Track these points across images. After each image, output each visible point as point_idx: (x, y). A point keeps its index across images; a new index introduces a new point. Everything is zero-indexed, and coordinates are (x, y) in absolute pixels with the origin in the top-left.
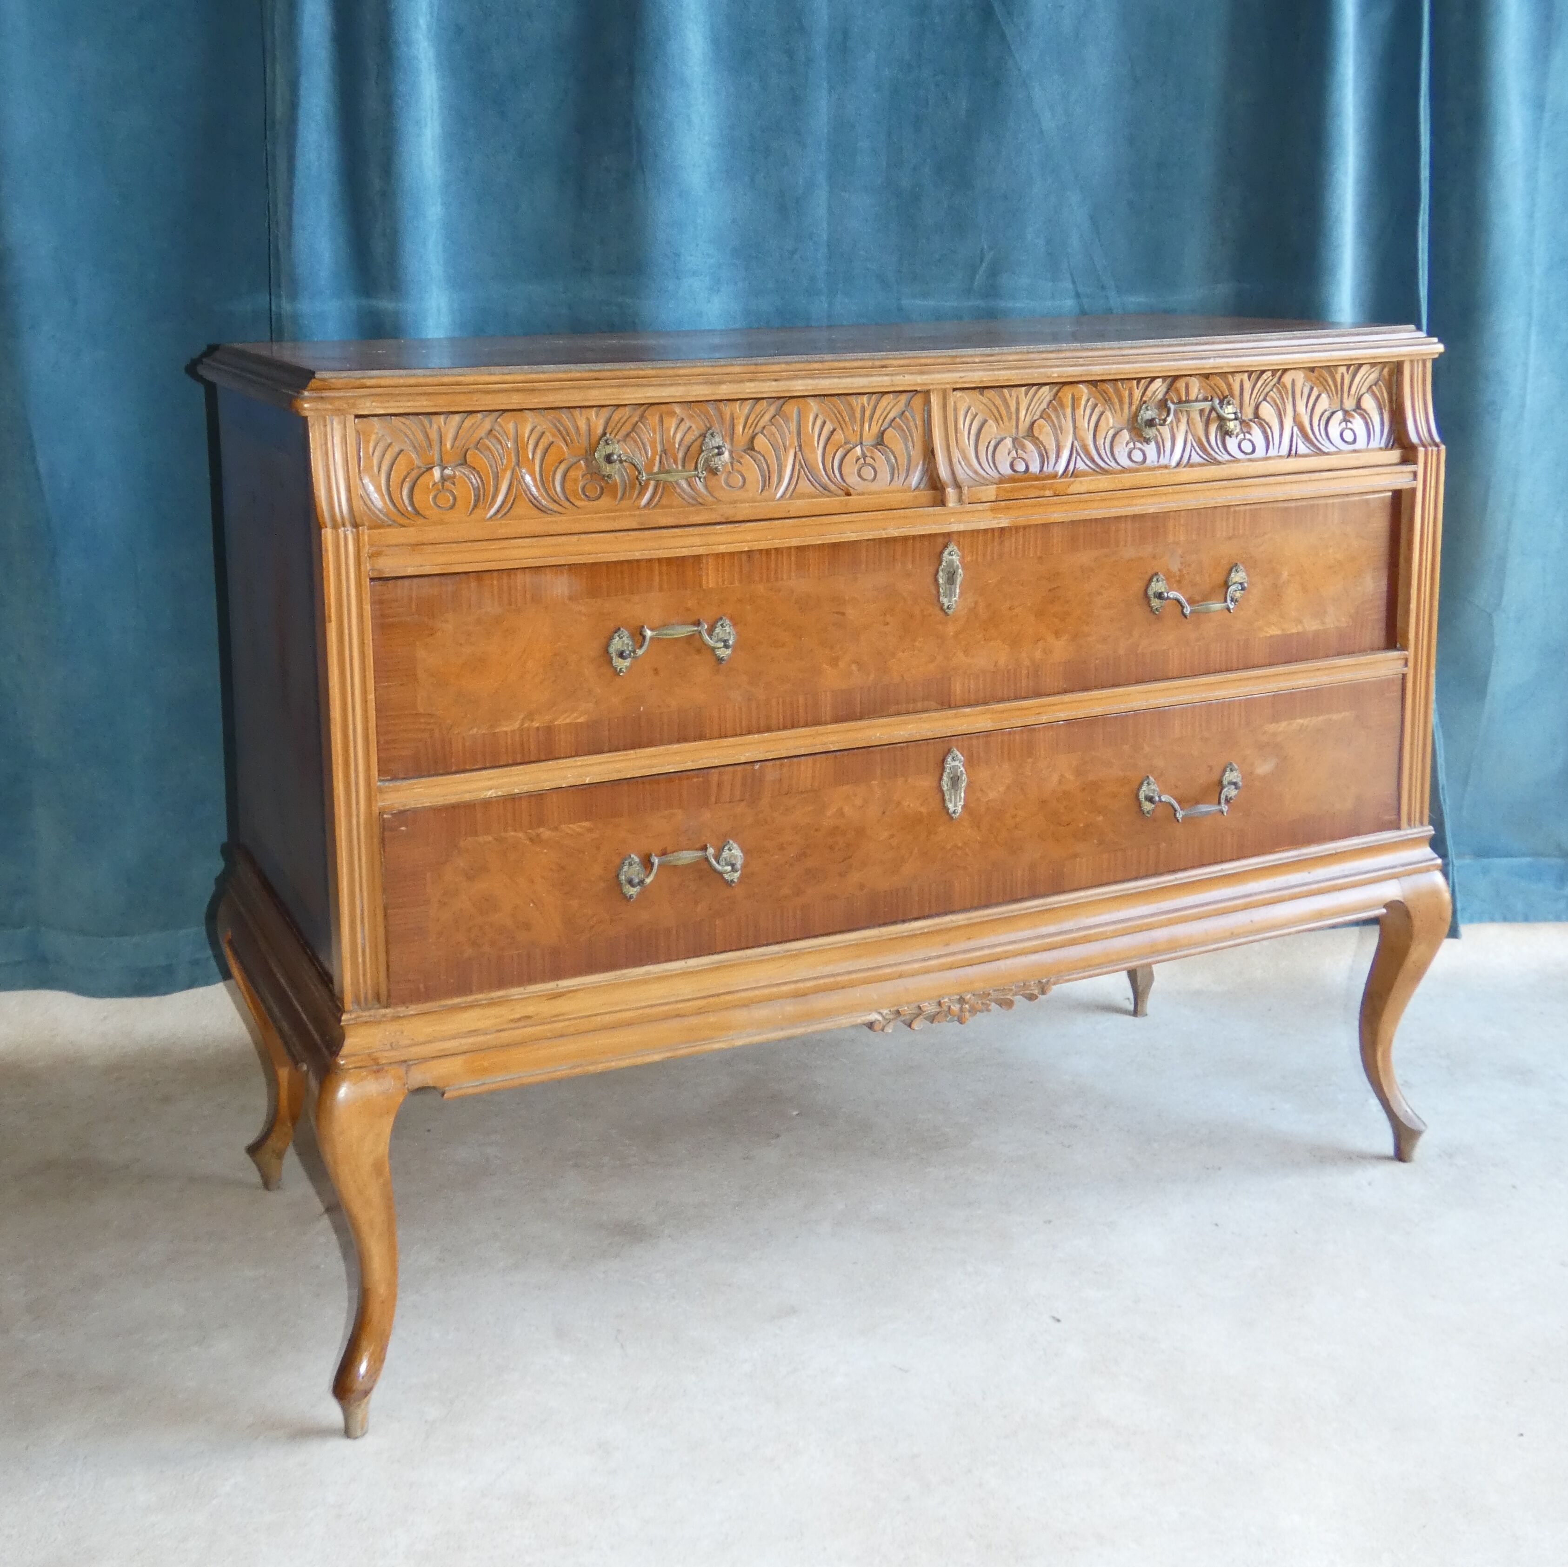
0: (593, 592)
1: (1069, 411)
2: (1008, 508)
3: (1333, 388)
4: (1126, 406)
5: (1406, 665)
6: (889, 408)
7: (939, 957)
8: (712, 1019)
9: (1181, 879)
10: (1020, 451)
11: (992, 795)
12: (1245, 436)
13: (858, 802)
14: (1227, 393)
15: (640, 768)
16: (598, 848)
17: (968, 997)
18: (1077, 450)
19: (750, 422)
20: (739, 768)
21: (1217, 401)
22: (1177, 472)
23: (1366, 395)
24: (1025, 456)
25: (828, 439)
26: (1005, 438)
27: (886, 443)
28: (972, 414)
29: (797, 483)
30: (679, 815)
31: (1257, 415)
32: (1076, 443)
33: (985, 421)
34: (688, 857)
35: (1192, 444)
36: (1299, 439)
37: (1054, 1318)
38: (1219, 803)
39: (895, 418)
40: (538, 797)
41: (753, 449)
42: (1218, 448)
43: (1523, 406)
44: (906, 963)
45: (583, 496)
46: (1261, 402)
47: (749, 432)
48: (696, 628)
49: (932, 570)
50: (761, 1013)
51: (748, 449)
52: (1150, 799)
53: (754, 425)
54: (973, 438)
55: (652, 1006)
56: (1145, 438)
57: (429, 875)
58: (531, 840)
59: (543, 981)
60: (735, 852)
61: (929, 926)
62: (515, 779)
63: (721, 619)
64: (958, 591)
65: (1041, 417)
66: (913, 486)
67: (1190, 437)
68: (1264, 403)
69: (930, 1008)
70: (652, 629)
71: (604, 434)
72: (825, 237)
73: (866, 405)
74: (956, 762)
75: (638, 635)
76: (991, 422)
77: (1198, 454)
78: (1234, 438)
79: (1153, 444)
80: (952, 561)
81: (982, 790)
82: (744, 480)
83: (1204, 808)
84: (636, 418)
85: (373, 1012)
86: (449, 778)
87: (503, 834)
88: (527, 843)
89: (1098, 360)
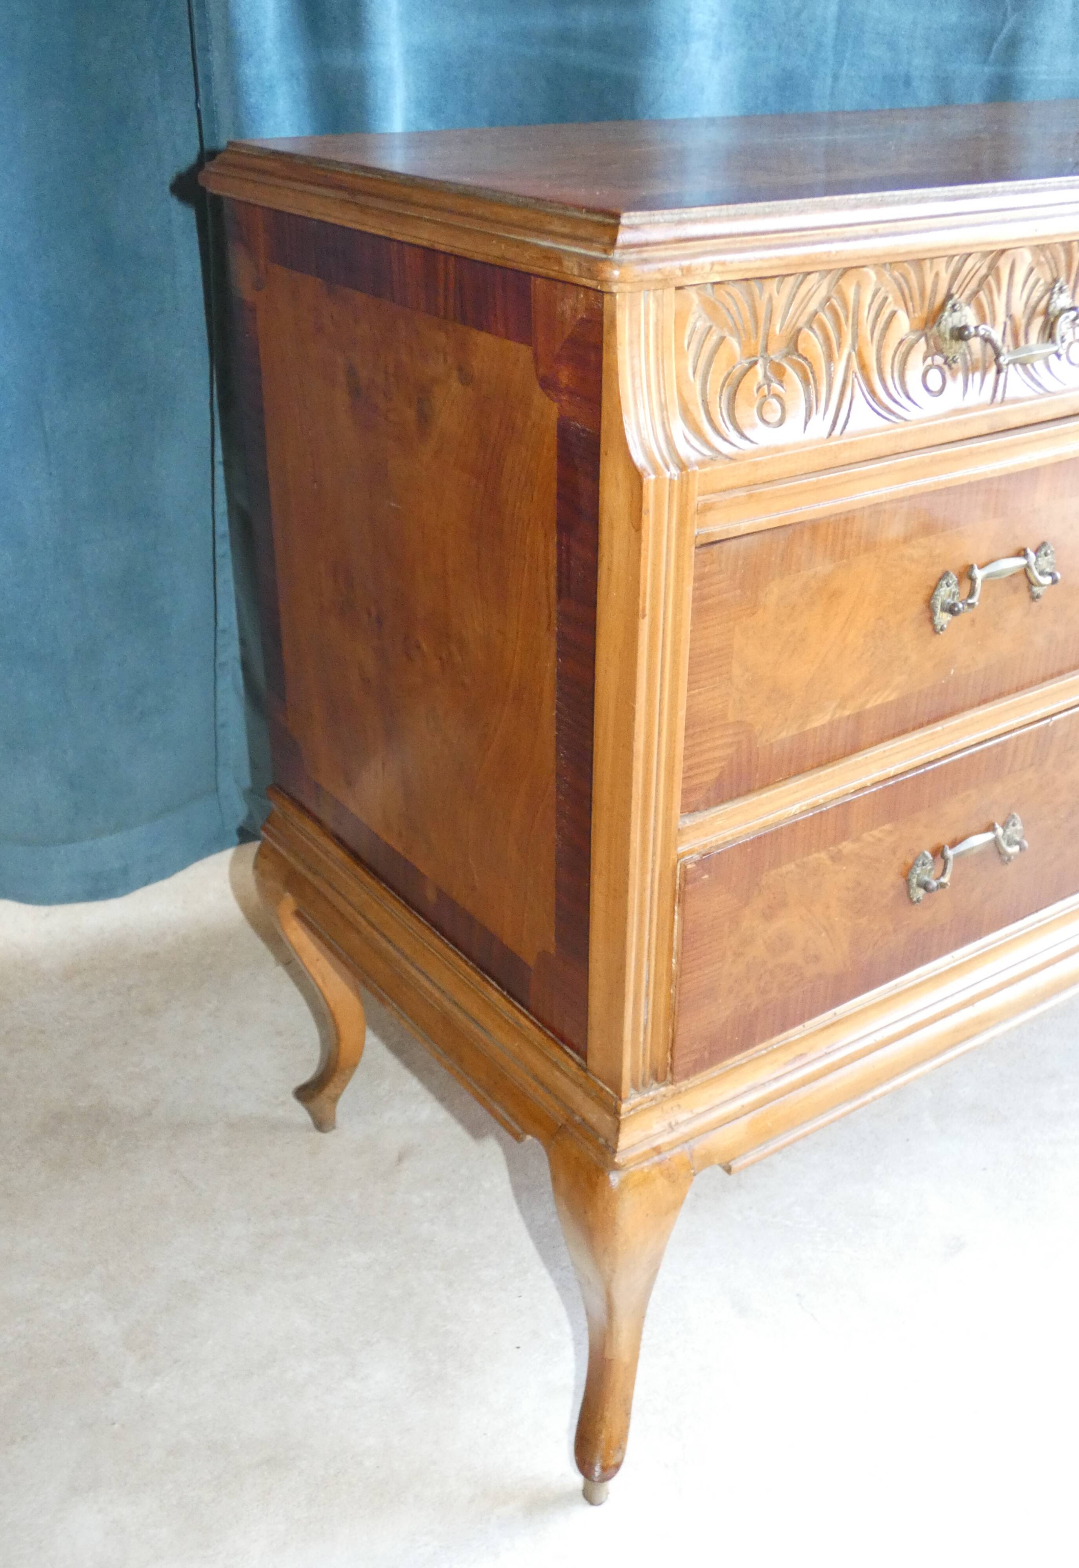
0: (928, 528)
16: (895, 851)
20: (1036, 726)
30: (973, 796)
34: (977, 841)
45: (925, 393)
48: (1023, 558)
57: (726, 926)
58: (832, 857)
60: (1018, 827)
70: (979, 567)
71: (949, 296)
75: (967, 579)
84: (983, 271)
85: (652, 1094)
86: (753, 799)
87: (805, 859)
88: (828, 862)
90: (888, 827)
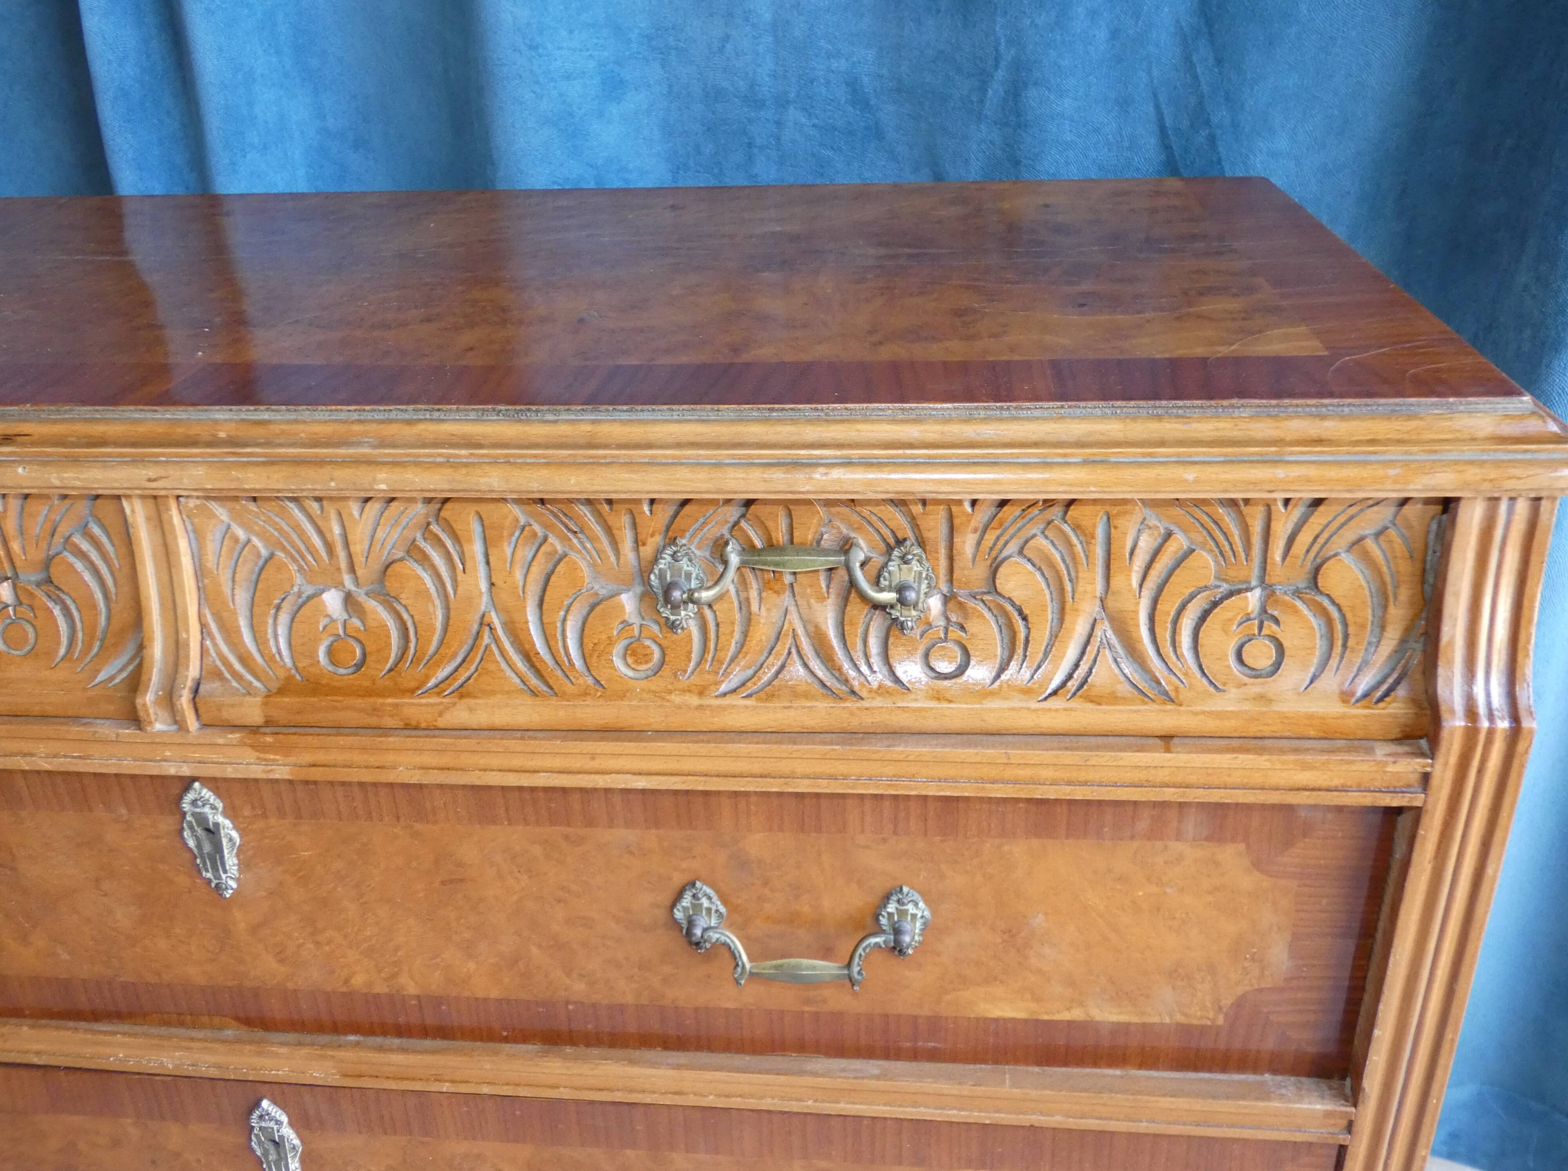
1: (475, 549)
3: (1237, 539)
4: (627, 545)
5: (1349, 1130)
6: (56, 517)
12: (946, 631)
14: (907, 533)
18: (492, 631)
23: (1342, 557)
24: (363, 634)
26: (322, 592)
28: (237, 540)
31: (992, 585)
32: (493, 615)
33: (271, 556)
35: (796, 638)
42: (867, 655)
46: (1006, 558)
49: (171, 820)
54: (243, 586)
65: (408, 555)
66: (102, 677)
67: (794, 621)
68: (1019, 558)
76: (283, 557)
77: (805, 664)
80: (202, 817)
89: (506, 456)
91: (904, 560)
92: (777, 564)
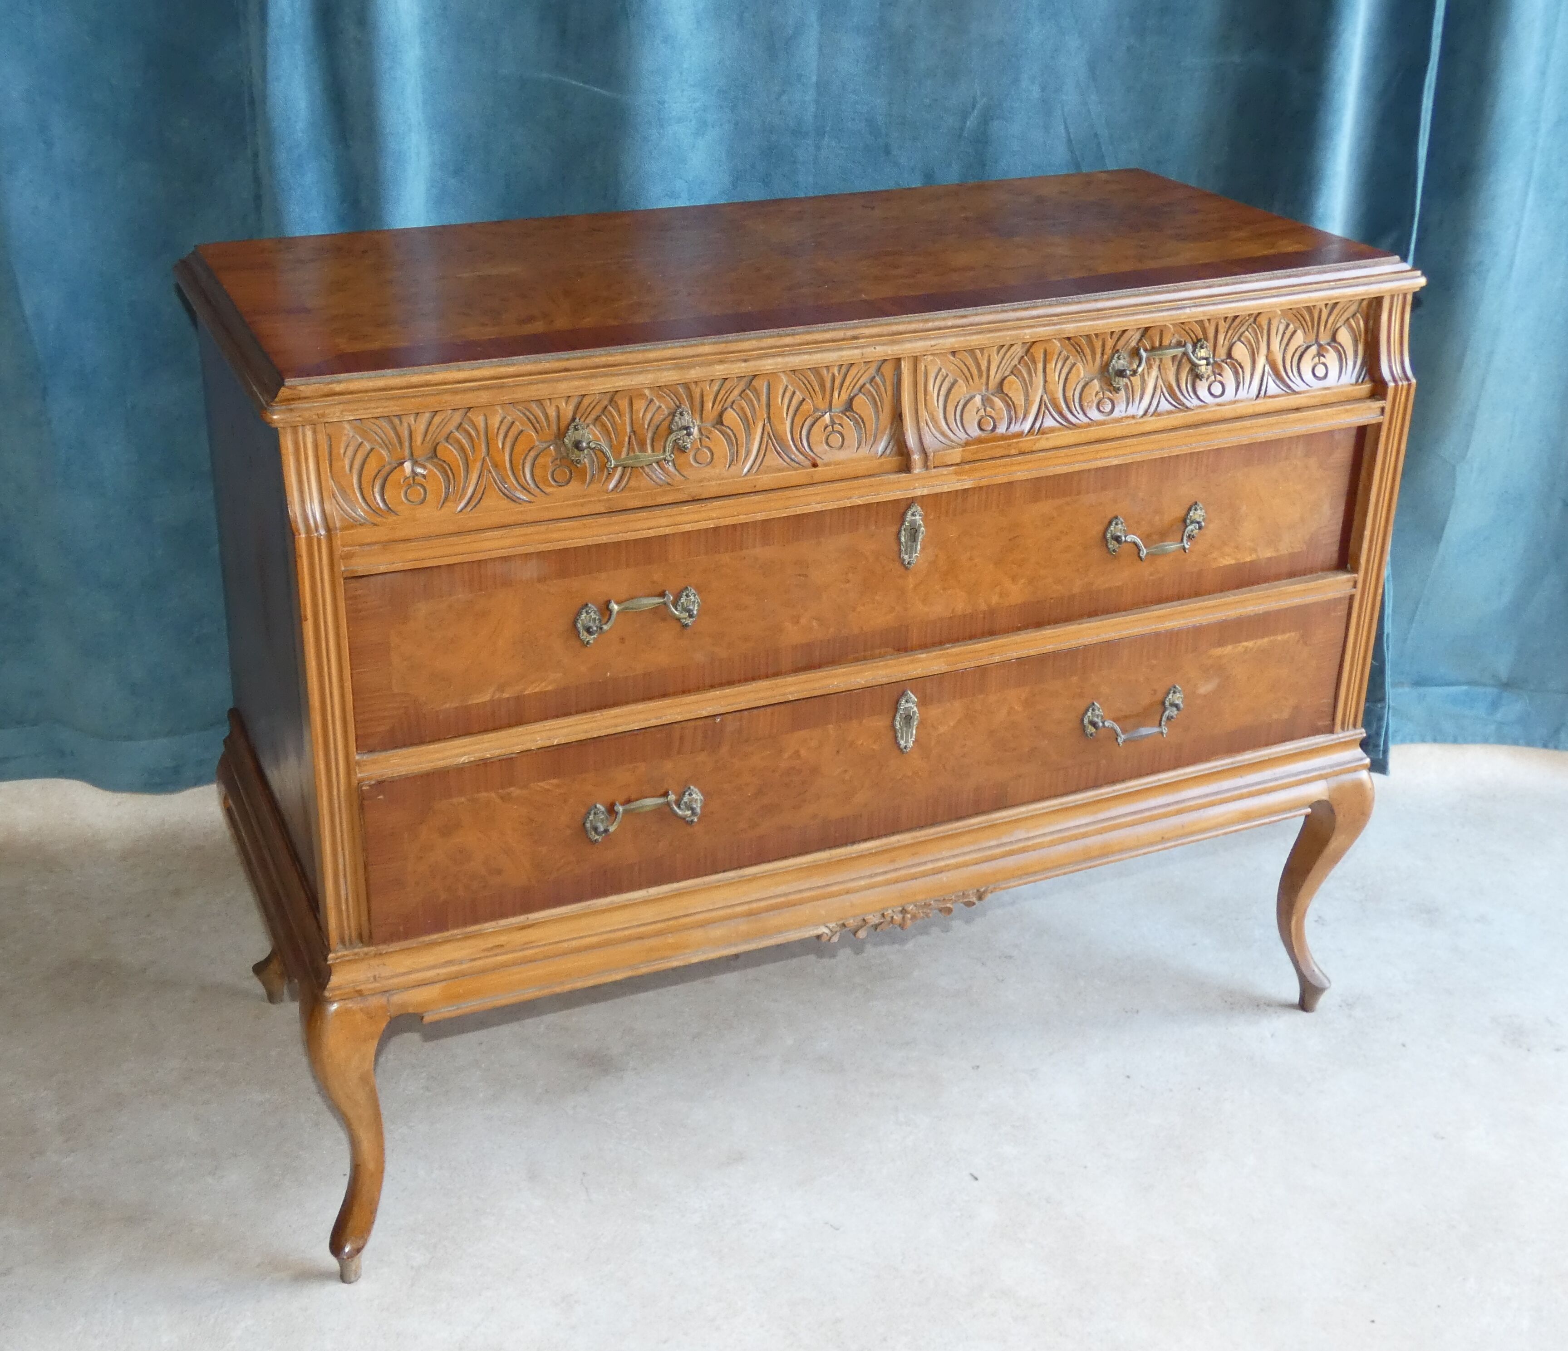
0: (563, 573)
1: (1040, 366)
2: (972, 470)
3: (1310, 324)
4: (1098, 356)
5: (1355, 586)
6: (859, 375)
7: (886, 872)
8: (671, 939)
9: (1119, 790)
10: (988, 409)
11: (942, 729)
12: (1215, 378)
13: (814, 744)
14: (1201, 336)
15: (607, 728)
16: (565, 801)
17: (910, 908)
18: (1045, 404)
19: (719, 398)
20: (700, 723)
21: (1190, 347)
22: (1145, 422)
23: (1343, 327)
24: (993, 414)
25: (797, 410)
26: (974, 396)
27: (854, 409)
28: (943, 375)
29: (764, 455)
30: (642, 767)
31: (1229, 355)
32: (1045, 397)
33: (955, 381)
34: (650, 802)
35: (1161, 389)
36: (1269, 377)
37: (972, 1175)
38: (1160, 725)
39: (864, 384)
40: (507, 762)
41: (722, 424)
42: (1188, 392)
43: (1511, 265)
44: (853, 880)
45: (553, 483)
46: (1235, 343)
47: (718, 408)
48: (662, 600)
49: (894, 529)
50: (717, 932)
51: (717, 424)
52: (1094, 724)
53: (723, 401)
54: (942, 398)
55: (615, 931)
56: (1114, 387)
57: (406, 835)
58: (502, 798)
59: (514, 914)
60: (697, 796)
61: (877, 847)
62: (486, 745)
63: (687, 588)
64: (919, 547)
65: (1012, 372)
66: (880, 453)
67: (1160, 382)
68: (1239, 343)
69: (874, 919)
70: (618, 603)
71: (574, 419)
72: (814, 79)
73: (837, 374)
74: (910, 704)
75: (605, 610)
76: (960, 381)
77: (1166, 400)
78: (1204, 380)
79: (1123, 392)
80: (914, 522)
81: (933, 726)
82: (712, 454)
83: (1145, 731)
84: (606, 402)
85: (356, 950)
86: (423, 748)
87: (476, 796)
88: (498, 801)
89: (1072, 318)
90: (555, 781)
91: (1202, 347)
92: (1160, 355)
